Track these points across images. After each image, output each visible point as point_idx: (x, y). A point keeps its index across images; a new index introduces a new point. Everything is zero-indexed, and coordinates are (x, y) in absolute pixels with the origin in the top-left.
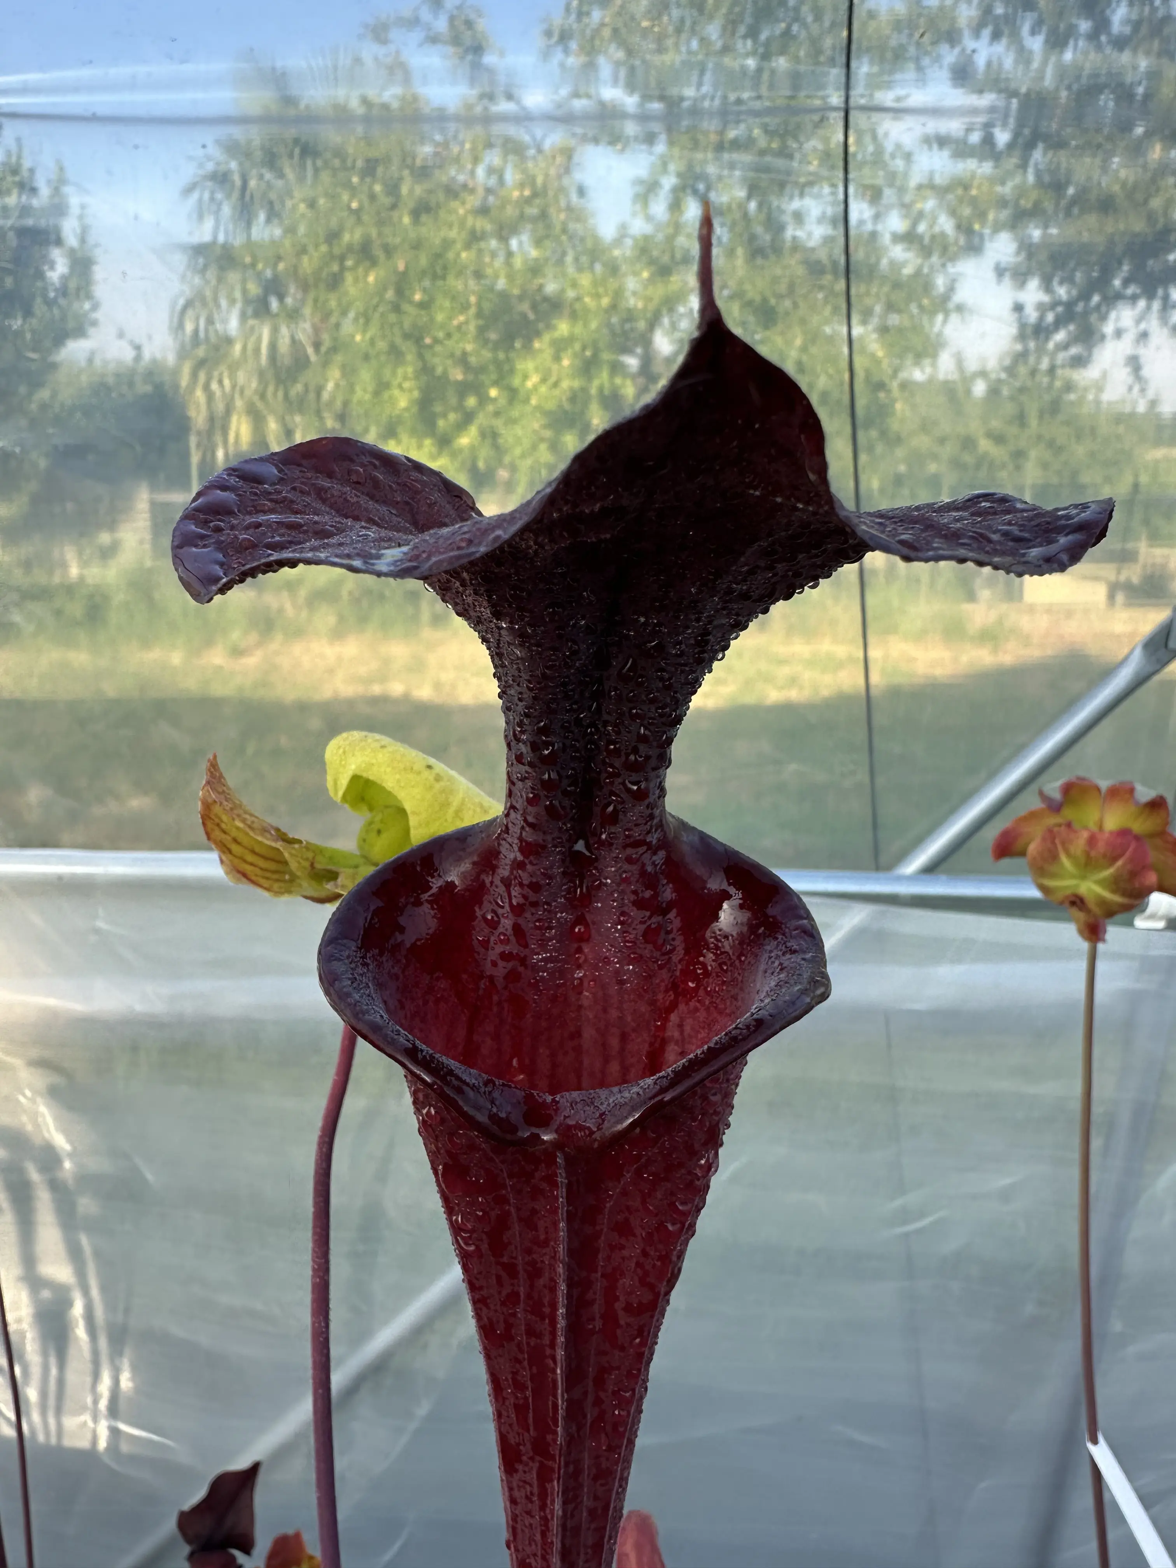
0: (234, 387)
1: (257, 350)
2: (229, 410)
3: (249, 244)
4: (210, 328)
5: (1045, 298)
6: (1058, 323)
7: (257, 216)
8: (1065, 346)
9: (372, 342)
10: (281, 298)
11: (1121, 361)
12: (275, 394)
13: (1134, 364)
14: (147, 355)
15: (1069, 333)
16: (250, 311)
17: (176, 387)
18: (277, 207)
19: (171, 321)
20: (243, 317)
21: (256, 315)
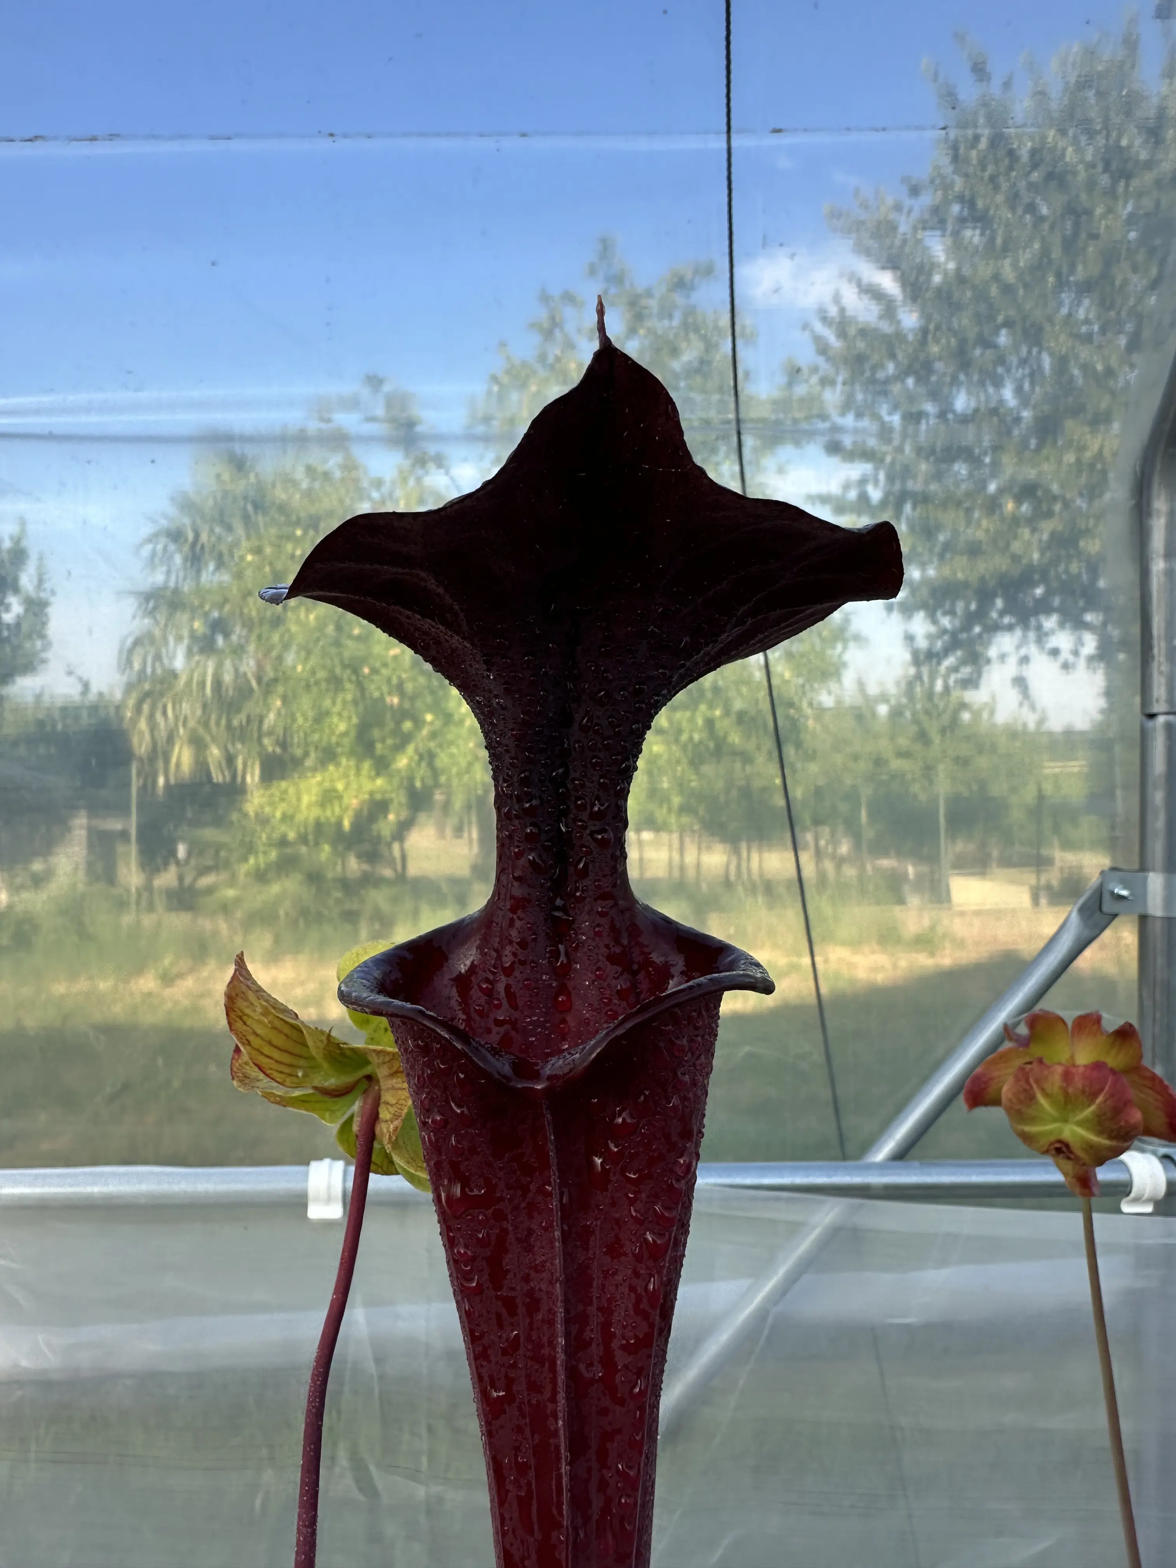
0: (176, 718)
1: (202, 684)
2: (170, 739)
3: (198, 591)
4: (157, 664)
5: (932, 629)
6: (947, 651)
7: (206, 565)
8: (955, 669)
9: (313, 672)
10: (227, 635)
11: (1009, 683)
12: (218, 724)
13: (1020, 682)
14: (94, 689)
15: (957, 659)
16: (195, 649)
17: (121, 719)
18: (226, 557)
19: (119, 659)
20: (189, 653)
21: (202, 651)
